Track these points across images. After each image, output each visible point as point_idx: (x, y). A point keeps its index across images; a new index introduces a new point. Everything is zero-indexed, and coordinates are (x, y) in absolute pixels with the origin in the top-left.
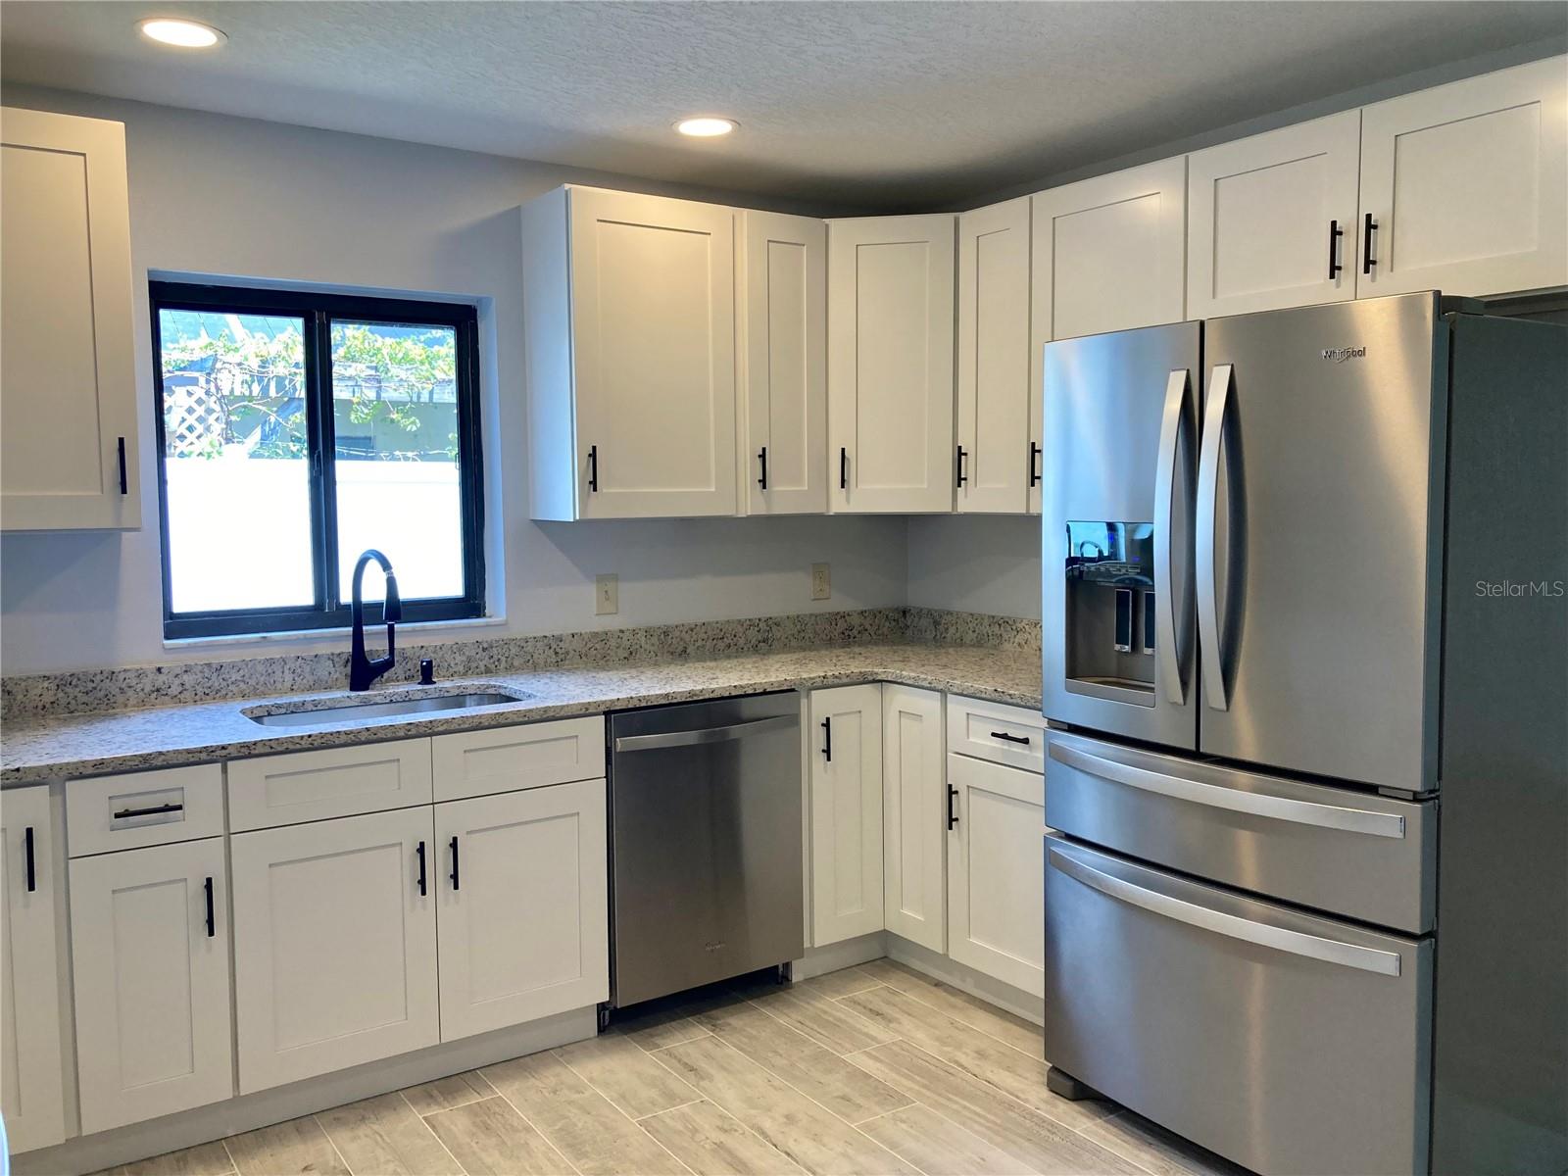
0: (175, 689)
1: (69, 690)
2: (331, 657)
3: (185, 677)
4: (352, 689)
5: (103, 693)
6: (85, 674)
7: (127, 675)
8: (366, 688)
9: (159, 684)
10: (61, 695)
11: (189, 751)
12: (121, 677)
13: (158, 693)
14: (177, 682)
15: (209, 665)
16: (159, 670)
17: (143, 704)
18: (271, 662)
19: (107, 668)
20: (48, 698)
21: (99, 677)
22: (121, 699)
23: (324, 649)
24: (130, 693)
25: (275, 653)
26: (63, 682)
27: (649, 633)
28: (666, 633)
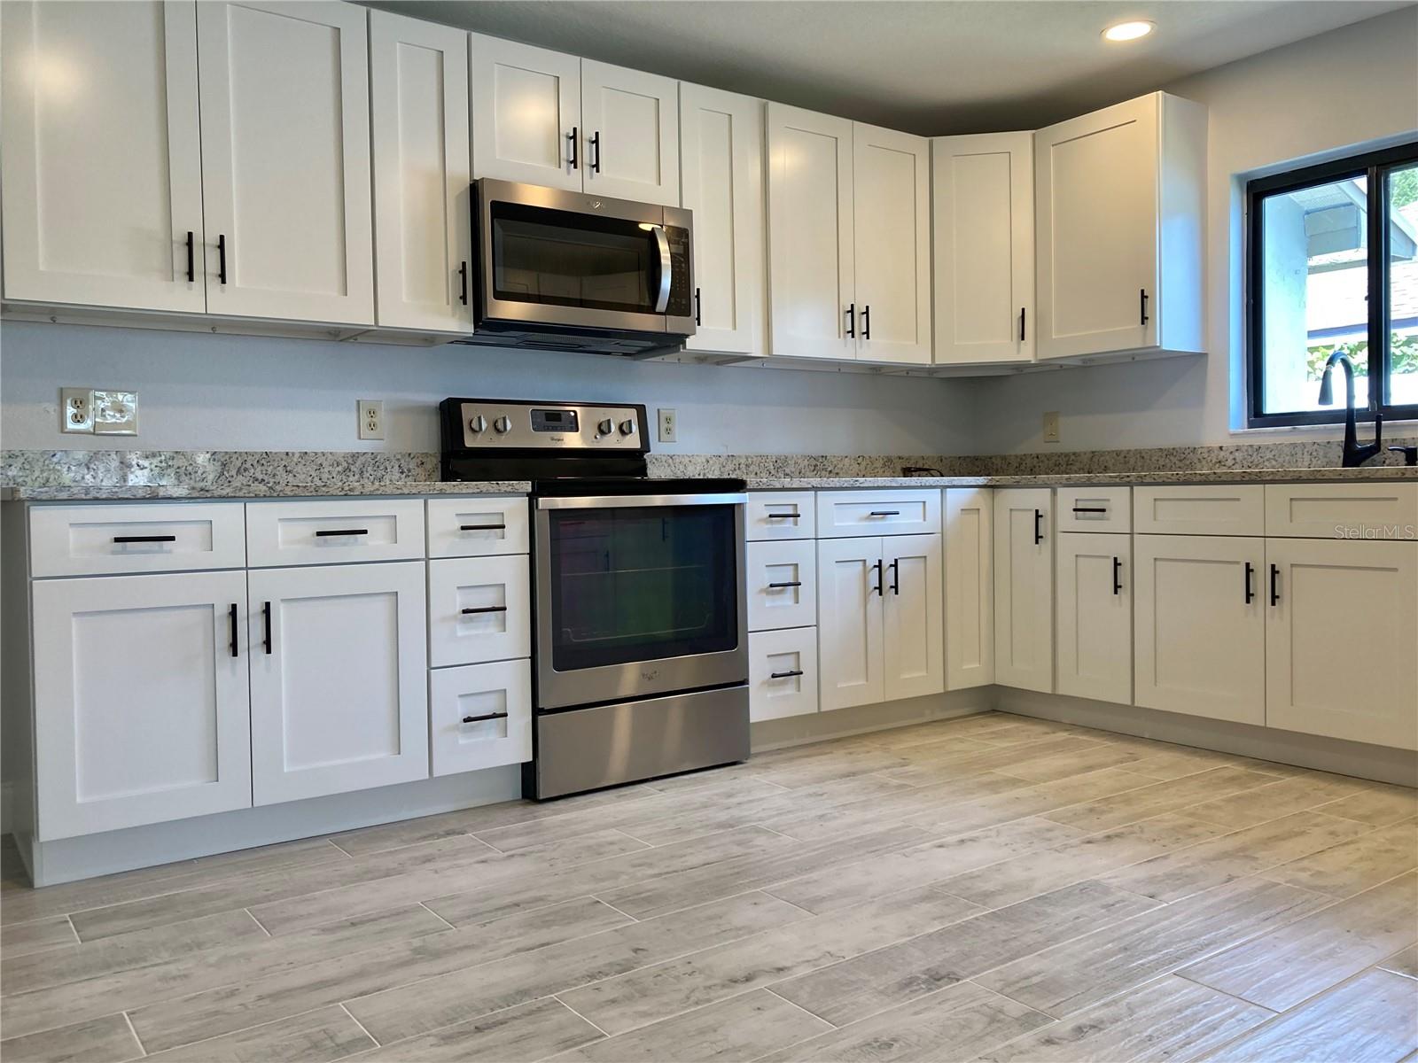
1: (1172, 458)
3: (1237, 454)
4: (1343, 467)
6: (1180, 448)
7: (1203, 450)
9: (1220, 457)
10: (1167, 461)
12: (1200, 451)
13: (1221, 463)
15: (1251, 446)
16: (1221, 448)
18: (1294, 445)
19: (1192, 446)
20: (1161, 463)
21: (1188, 451)
24: (1204, 462)
25: (1300, 438)
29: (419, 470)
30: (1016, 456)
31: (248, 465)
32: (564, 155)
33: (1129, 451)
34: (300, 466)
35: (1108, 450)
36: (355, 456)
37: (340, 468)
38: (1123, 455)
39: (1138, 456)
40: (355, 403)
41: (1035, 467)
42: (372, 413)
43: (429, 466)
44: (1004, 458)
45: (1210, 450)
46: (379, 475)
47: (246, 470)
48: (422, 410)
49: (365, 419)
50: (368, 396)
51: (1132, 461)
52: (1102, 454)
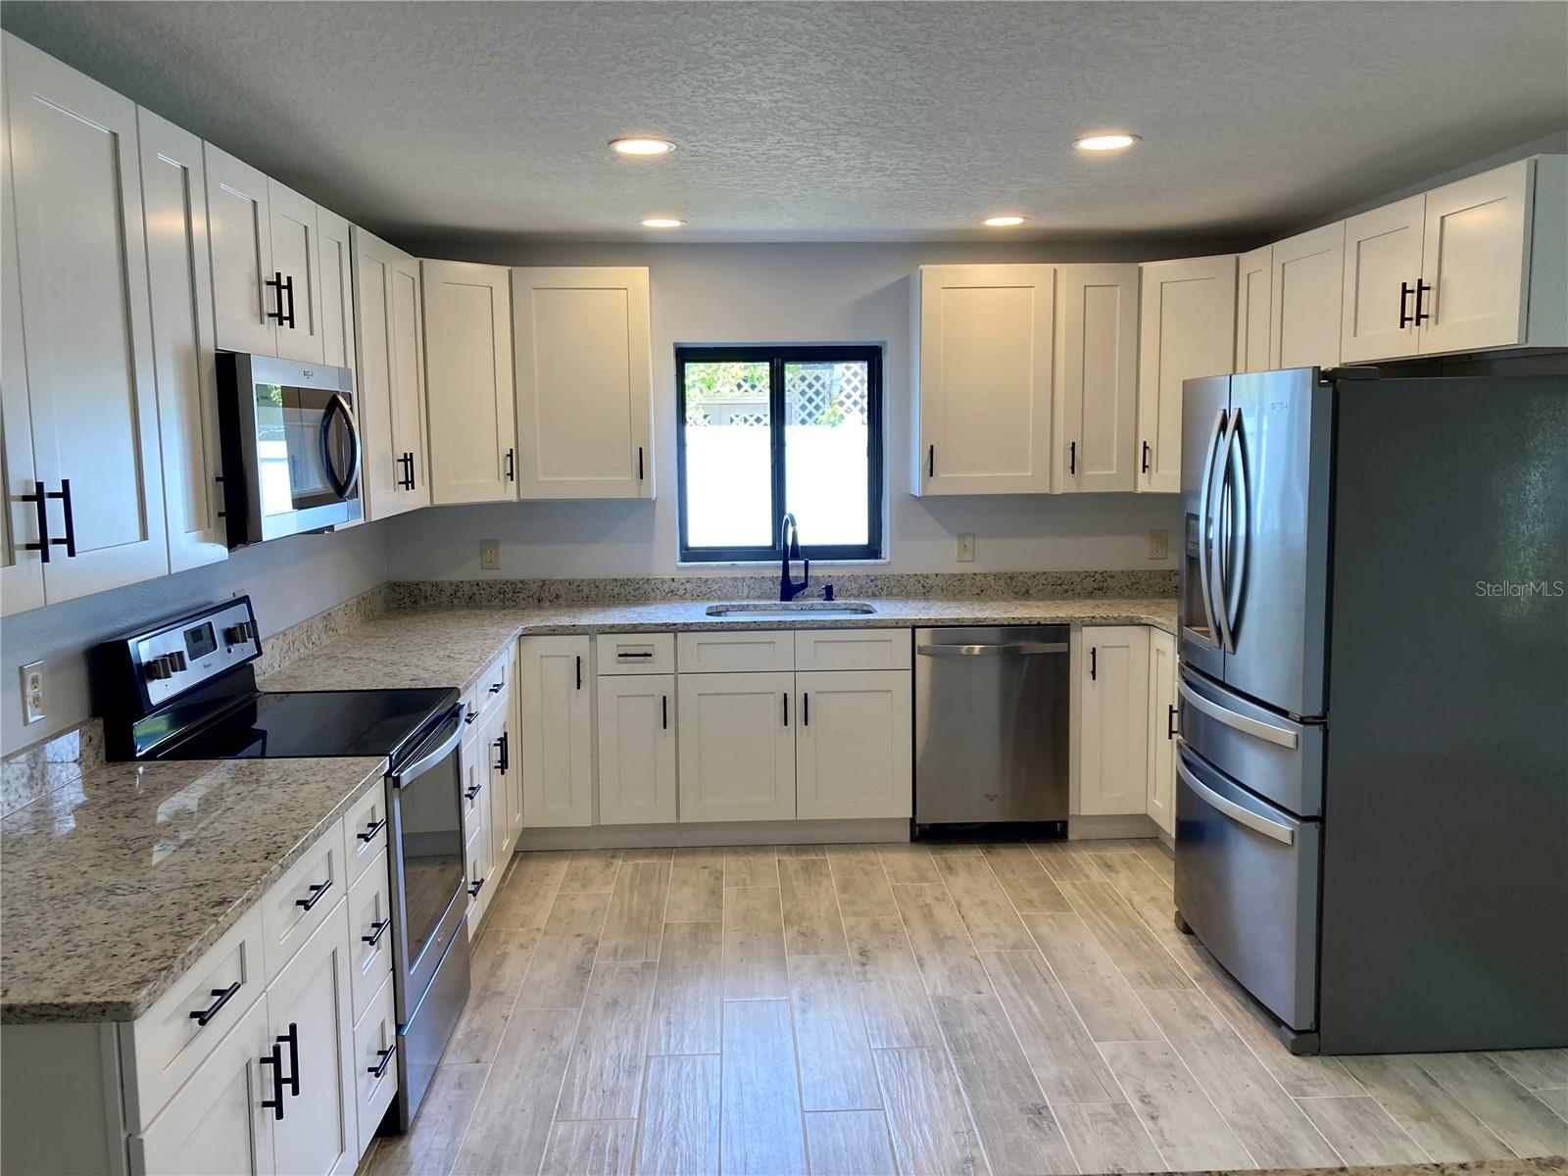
0: (681, 592)
1: (627, 587)
2: (772, 579)
3: (688, 585)
4: (782, 600)
5: (642, 591)
7: (656, 581)
8: (790, 600)
9: (672, 588)
10: (622, 590)
11: (657, 625)
12: (653, 582)
13: (673, 593)
14: (683, 587)
15: (700, 579)
16: (673, 580)
17: (664, 599)
19: (646, 577)
20: (616, 591)
22: (652, 594)
23: (768, 574)
24: (657, 592)
25: (739, 574)
26: (624, 583)
27: (997, 576)
28: (1012, 578)
29: (89, 751)
30: (451, 584)
32: (271, 308)
33: (582, 581)
35: (560, 578)
38: (576, 584)
39: (592, 585)
40: (18, 672)
41: (474, 594)
43: (95, 742)
45: (663, 581)
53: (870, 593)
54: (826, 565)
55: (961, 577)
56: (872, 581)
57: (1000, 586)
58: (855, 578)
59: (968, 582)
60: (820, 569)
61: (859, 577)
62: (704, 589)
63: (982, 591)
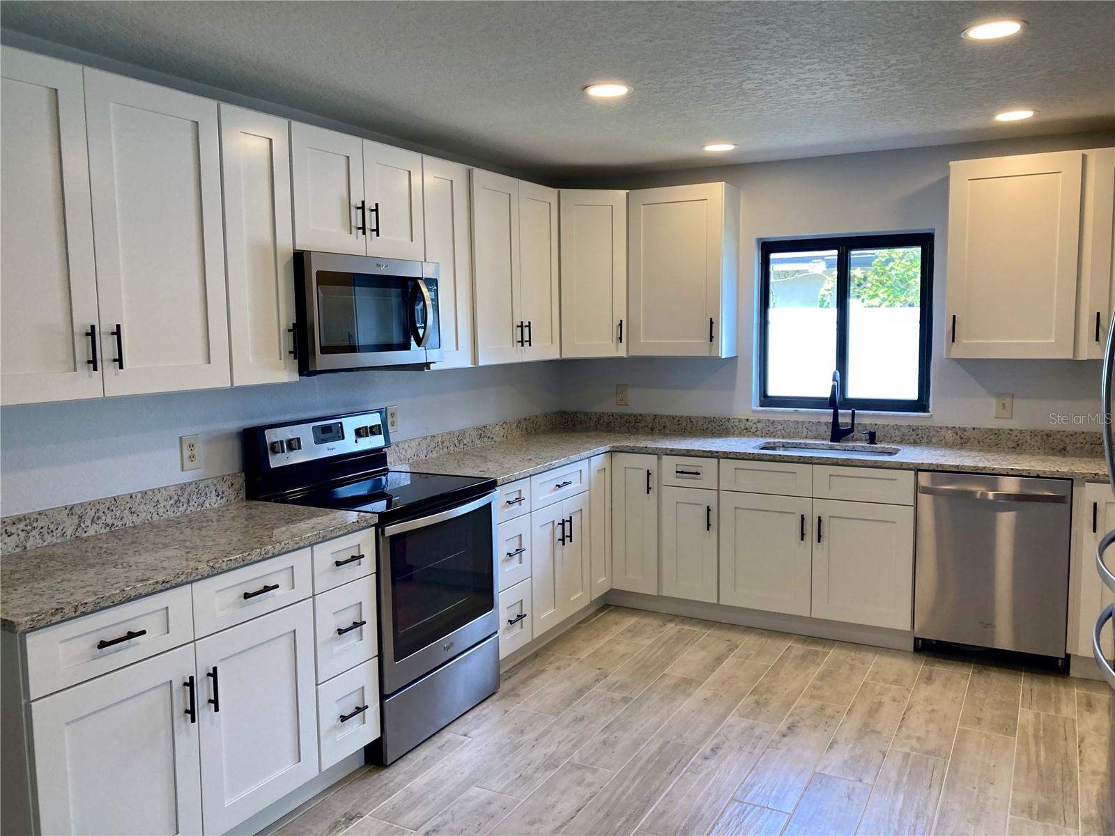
0: (753, 430)
1: (713, 424)
2: (826, 424)
3: (758, 424)
4: (831, 441)
5: (725, 427)
6: (719, 418)
7: (735, 420)
8: (839, 442)
9: (747, 426)
10: (710, 425)
11: (704, 451)
12: (733, 421)
13: (746, 430)
14: (755, 426)
15: (769, 420)
16: (747, 420)
17: (740, 434)
18: (797, 422)
19: (728, 417)
20: (705, 426)
21: (723, 421)
22: (732, 430)
23: (822, 419)
24: (735, 428)
25: (800, 418)
26: (711, 420)
27: (1034, 434)
28: (1048, 435)
29: (231, 491)
30: (596, 414)
31: (100, 514)
32: (353, 223)
33: (681, 417)
34: (142, 506)
35: (667, 415)
36: (183, 487)
37: (172, 502)
38: (677, 419)
39: (688, 421)
40: (178, 440)
41: (610, 422)
42: (191, 446)
43: (237, 486)
44: (586, 414)
45: (740, 421)
46: (201, 501)
47: (99, 518)
48: (226, 436)
49: (187, 453)
50: (187, 432)
51: (684, 424)
52: (662, 417)
53: (912, 441)
54: (874, 415)
55: (997, 433)
56: (913, 430)
57: (1037, 441)
58: (898, 427)
59: (1004, 436)
60: (867, 418)
61: (902, 426)
62: (771, 428)
63: (1018, 445)
